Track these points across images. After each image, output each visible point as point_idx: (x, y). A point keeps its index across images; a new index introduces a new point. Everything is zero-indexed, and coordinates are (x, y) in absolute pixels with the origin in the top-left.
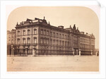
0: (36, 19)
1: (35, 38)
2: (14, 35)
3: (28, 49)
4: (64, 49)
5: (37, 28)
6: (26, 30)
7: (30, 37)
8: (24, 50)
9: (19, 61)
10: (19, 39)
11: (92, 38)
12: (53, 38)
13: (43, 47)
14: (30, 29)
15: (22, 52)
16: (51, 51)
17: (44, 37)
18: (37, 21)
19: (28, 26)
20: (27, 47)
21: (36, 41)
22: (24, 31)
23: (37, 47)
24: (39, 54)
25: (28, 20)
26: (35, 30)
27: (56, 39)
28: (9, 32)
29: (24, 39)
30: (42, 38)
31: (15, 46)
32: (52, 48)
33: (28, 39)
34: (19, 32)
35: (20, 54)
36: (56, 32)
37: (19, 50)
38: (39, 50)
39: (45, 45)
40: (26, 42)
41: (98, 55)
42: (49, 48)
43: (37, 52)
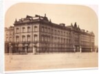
0: (37, 16)
1: (36, 35)
2: (12, 33)
3: (28, 47)
4: (66, 46)
5: (38, 25)
6: (26, 27)
7: (30, 34)
8: (24, 48)
9: (18, 59)
10: (17, 37)
11: (92, 35)
12: (54, 36)
13: (44, 45)
14: (31, 26)
15: (21, 50)
16: (52, 48)
17: (45, 34)
18: (38, 18)
19: (28, 23)
20: (26, 45)
21: (37, 39)
22: (24, 28)
23: (38, 45)
24: (40, 52)
25: (28, 17)
26: (36, 27)
27: (57, 36)
28: (6, 29)
29: (24, 36)
30: (43, 36)
31: (13, 44)
32: (54, 46)
33: (28, 36)
34: (18, 29)
35: (20, 52)
36: (57, 30)
37: (18, 48)
38: (39, 48)
39: (46, 43)
40: (25, 39)
41: (97, 51)
42: (51, 46)
43: (38, 50)
